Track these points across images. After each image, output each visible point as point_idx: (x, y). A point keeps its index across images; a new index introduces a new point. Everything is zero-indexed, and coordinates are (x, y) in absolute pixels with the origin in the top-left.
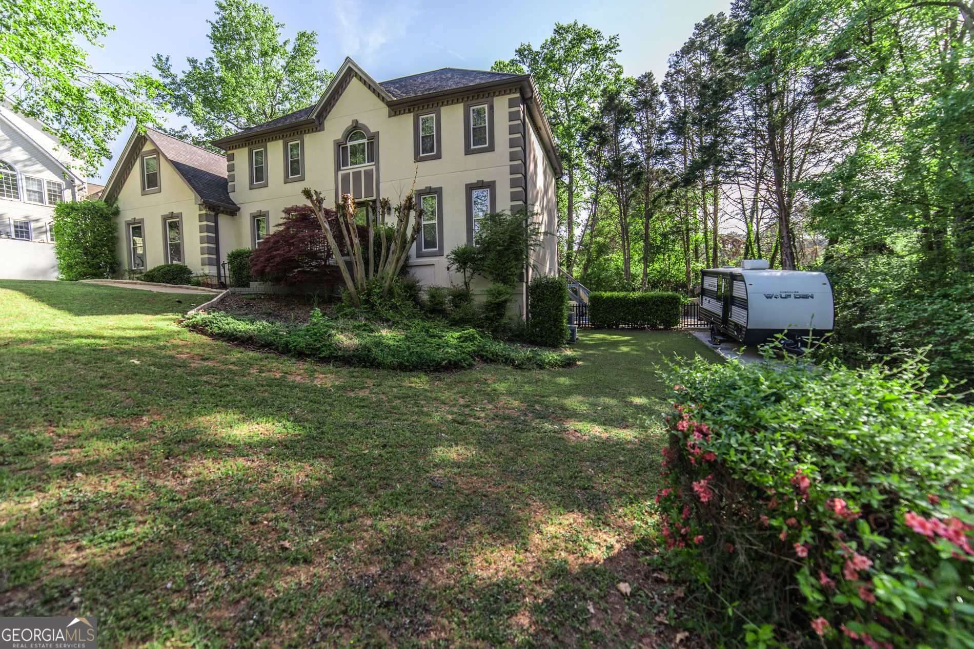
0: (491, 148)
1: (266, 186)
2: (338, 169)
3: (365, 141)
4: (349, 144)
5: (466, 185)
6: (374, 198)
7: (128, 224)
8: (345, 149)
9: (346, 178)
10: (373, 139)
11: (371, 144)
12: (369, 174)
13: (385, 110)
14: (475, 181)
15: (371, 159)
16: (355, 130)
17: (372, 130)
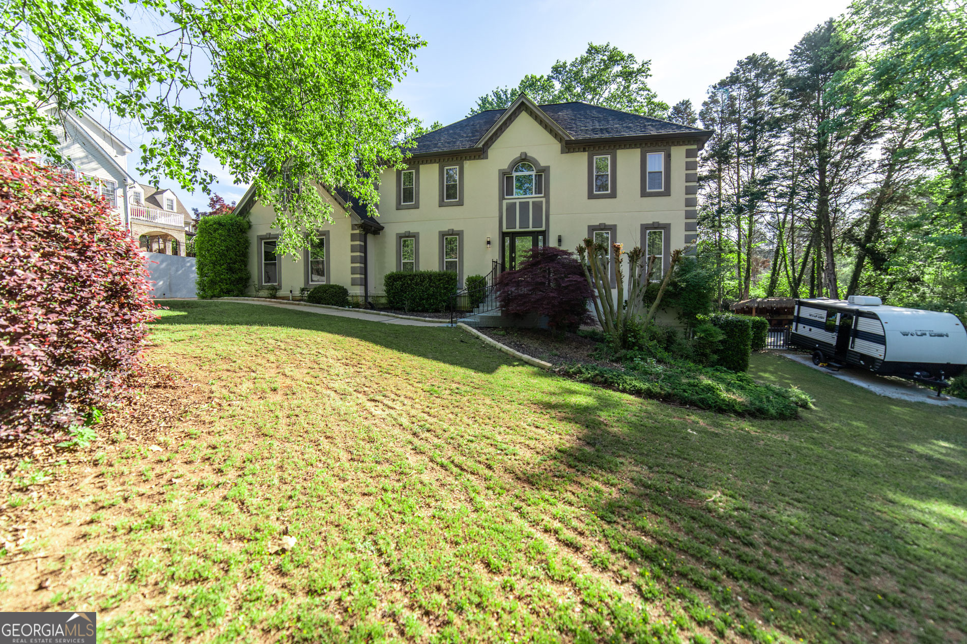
0: (667, 193)
1: (416, 207)
2: (502, 198)
3: (533, 173)
4: (515, 174)
5: (642, 225)
6: (543, 228)
7: (261, 238)
8: (510, 179)
9: (511, 208)
10: (543, 173)
11: (539, 177)
12: (537, 206)
13: (557, 146)
14: (650, 222)
15: (539, 191)
16: (524, 161)
17: (543, 164)
